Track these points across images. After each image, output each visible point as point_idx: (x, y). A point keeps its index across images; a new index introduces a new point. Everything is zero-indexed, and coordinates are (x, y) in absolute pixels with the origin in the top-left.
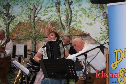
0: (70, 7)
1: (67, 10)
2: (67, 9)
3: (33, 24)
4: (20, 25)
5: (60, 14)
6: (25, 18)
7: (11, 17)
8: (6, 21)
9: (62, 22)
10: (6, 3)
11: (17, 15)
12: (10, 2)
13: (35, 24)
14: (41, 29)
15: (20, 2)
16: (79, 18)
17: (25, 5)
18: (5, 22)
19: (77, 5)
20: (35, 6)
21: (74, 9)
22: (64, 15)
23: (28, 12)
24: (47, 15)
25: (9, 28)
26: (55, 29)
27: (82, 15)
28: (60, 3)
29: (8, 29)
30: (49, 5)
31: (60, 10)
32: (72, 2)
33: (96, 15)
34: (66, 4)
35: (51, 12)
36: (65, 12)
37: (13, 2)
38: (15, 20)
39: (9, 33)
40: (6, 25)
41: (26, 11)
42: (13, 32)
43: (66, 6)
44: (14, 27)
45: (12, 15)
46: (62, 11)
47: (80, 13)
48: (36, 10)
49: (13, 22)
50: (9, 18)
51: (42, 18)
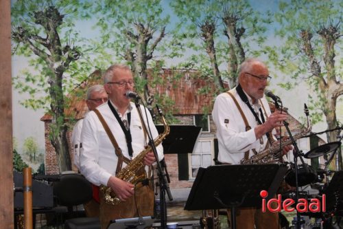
0: (238, 40)
1: (232, 47)
2: (231, 45)
3: (140, 77)
4: (100, 78)
5: (215, 56)
7: (67, 53)
8: (48, 63)
9: (222, 78)
10: (47, 7)
11: (88, 48)
12: (59, 6)
13: (146, 79)
14: (167, 92)
15: (97, 11)
17: (113, 20)
18: (46, 66)
19: (254, 40)
20: (143, 28)
21: (248, 46)
22: (224, 60)
23: (124, 43)
24: (181, 55)
25: (63, 85)
26: (206, 95)
27: (267, 63)
28: (214, 30)
29: (56, 87)
31: (215, 46)
32: (243, 30)
33: (298, 66)
34: (229, 34)
35: (192, 48)
36: (227, 53)
37: (71, 9)
38: (82, 63)
39: (62, 101)
40: (48, 74)
41: (118, 39)
42: (77, 98)
43: (229, 38)
44: (79, 83)
45: (72, 48)
46: (220, 50)
47: (263, 58)
48: (149, 39)
49: (75, 67)
50: (60, 54)
51: (169, 64)
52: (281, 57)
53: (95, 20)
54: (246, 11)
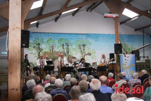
1: (67, 48)
3: (52, 53)
4: (45, 53)
6: (48, 50)
9: (65, 53)
10: (38, 43)
11: (44, 49)
12: (40, 43)
14: (56, 55)
16: (72, 52)
17: (48, 44)
18: (38, 51)
20: (52, 45)
21: (70, 48)
22: (66, 50)
23: (49, 48)
24: (58, 49)
28: (64, 45)
29: (39, 54)
30: (59, 45)
31: (64, 48)
32: (69, 45)
33: (78, 51)
35: (60, 48)
43: (66, 46)
45: (41, 49)
47: (72, 49)
48: (53, 47)
49: (42, 51)
51: (56, 51)
52: (75, 49)
53: (45, 44)
54: (69, 42)
